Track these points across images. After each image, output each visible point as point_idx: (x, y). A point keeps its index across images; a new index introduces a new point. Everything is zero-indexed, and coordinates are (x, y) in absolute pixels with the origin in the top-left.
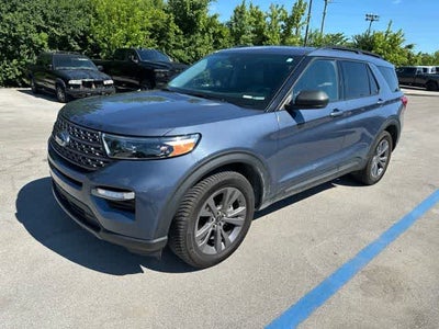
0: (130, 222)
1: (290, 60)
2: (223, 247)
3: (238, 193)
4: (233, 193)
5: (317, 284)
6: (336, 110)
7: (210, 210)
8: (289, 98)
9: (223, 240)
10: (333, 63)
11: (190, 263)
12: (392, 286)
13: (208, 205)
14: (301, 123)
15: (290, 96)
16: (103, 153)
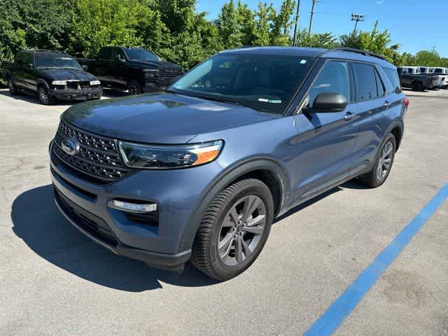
0: (152, 235)
1: (303, 62)
2: (244, 258)
3: (259, 200)
4: (254, 201)
5: (341, 292)
6: (349, 113)
7: (232, 219)
8: (306, 101)
9: (244, 250)
10: (345, 65)
11: (213, 276)
12: (414, 291)
13: (230, 215)
14: (318, 127)
15: (307, 99)
16: (121, 163)
